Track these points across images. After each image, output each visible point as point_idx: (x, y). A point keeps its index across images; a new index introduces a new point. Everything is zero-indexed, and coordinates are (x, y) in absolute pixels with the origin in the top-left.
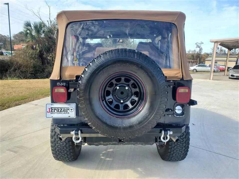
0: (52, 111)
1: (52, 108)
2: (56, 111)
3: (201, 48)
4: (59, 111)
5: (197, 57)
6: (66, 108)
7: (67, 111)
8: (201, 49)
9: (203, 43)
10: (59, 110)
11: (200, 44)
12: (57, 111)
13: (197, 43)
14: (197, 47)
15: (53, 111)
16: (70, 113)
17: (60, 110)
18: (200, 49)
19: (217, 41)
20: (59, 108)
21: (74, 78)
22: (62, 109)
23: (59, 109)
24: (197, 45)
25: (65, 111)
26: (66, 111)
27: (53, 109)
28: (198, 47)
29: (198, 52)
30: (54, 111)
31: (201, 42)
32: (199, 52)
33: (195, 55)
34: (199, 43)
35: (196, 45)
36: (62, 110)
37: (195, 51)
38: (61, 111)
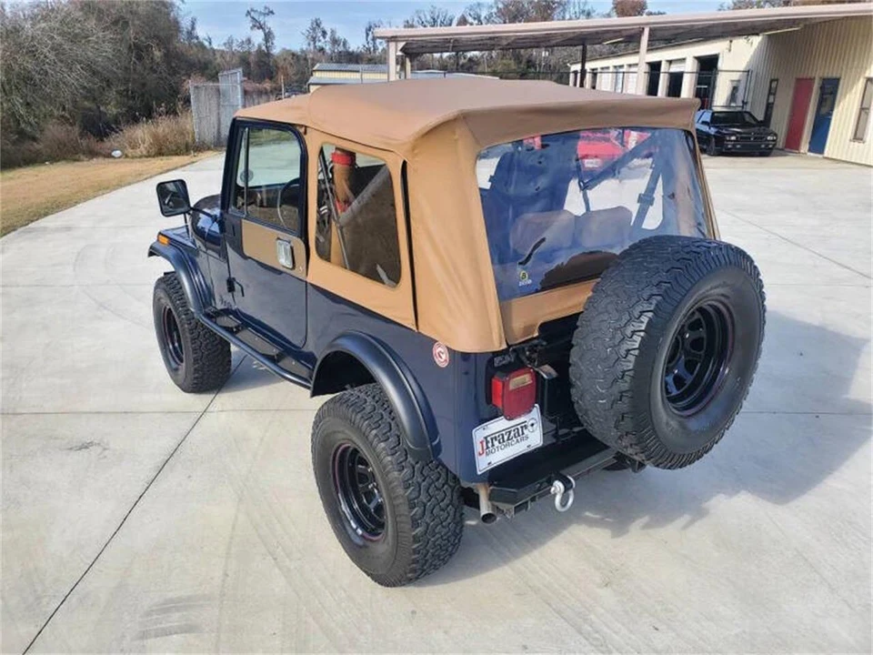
0: (488, 448)
1: (486, 438)
2: (496, 443)
3: (267, 31)
4: (504, 441)
5: (259, 66)
6: (519, 427)
7: (523, 434)
8: (268, 37)
9: (272, 12)
10: (503, 438)
11: (264, 14)
12: (500, 443)
13: (252, 10)
14: (254, 26)
15: (490, 445)
16: (530, 435)
17: (506, 437)
18: (265, 35)
19: (396, 37)
20: (504, 432)
21: (533, 334)
22: (510, 432)
23: (502, 435)
24: (253, 18)
25: (519, 435)
26: (520, 433)
27: (489, 439)
28: (258, 28)
29: (260, 46)
30: (493, 445)
31: (266, 8)
32: (264, 48)
33: (252, 59)
34: (261, 13)
35: (249, 18)
36: (512, 434)
37: (249, 41)
38: (508, 439)
